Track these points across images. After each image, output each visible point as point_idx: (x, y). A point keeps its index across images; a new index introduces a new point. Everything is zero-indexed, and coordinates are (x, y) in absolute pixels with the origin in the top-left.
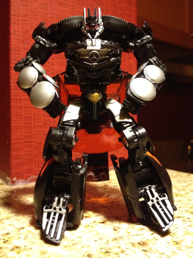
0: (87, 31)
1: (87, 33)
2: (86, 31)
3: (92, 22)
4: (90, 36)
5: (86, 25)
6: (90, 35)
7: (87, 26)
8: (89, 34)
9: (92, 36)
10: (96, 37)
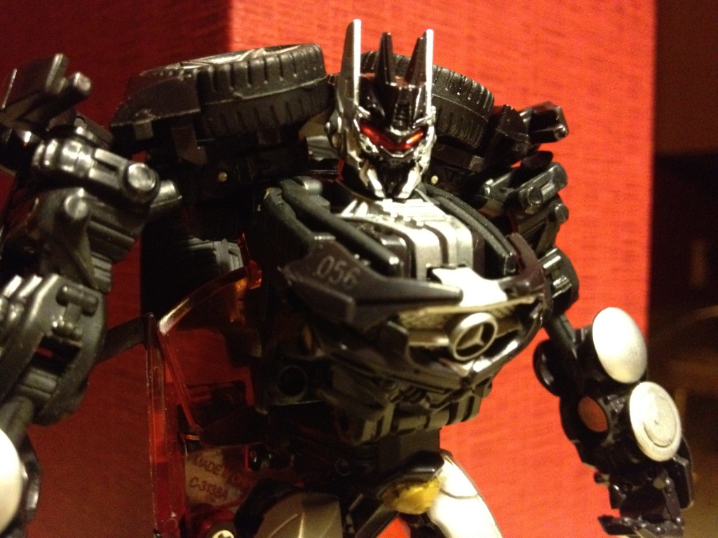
0: (362, 154)
1: (361, 165)
2: (360, 156)
3: (398, 119)
4: (377, 186)
5: (362, 122)
6: (380, 178)
7: (368, 131)
8: (372, 177)
9: (385, 189)
10: (406, 193)
